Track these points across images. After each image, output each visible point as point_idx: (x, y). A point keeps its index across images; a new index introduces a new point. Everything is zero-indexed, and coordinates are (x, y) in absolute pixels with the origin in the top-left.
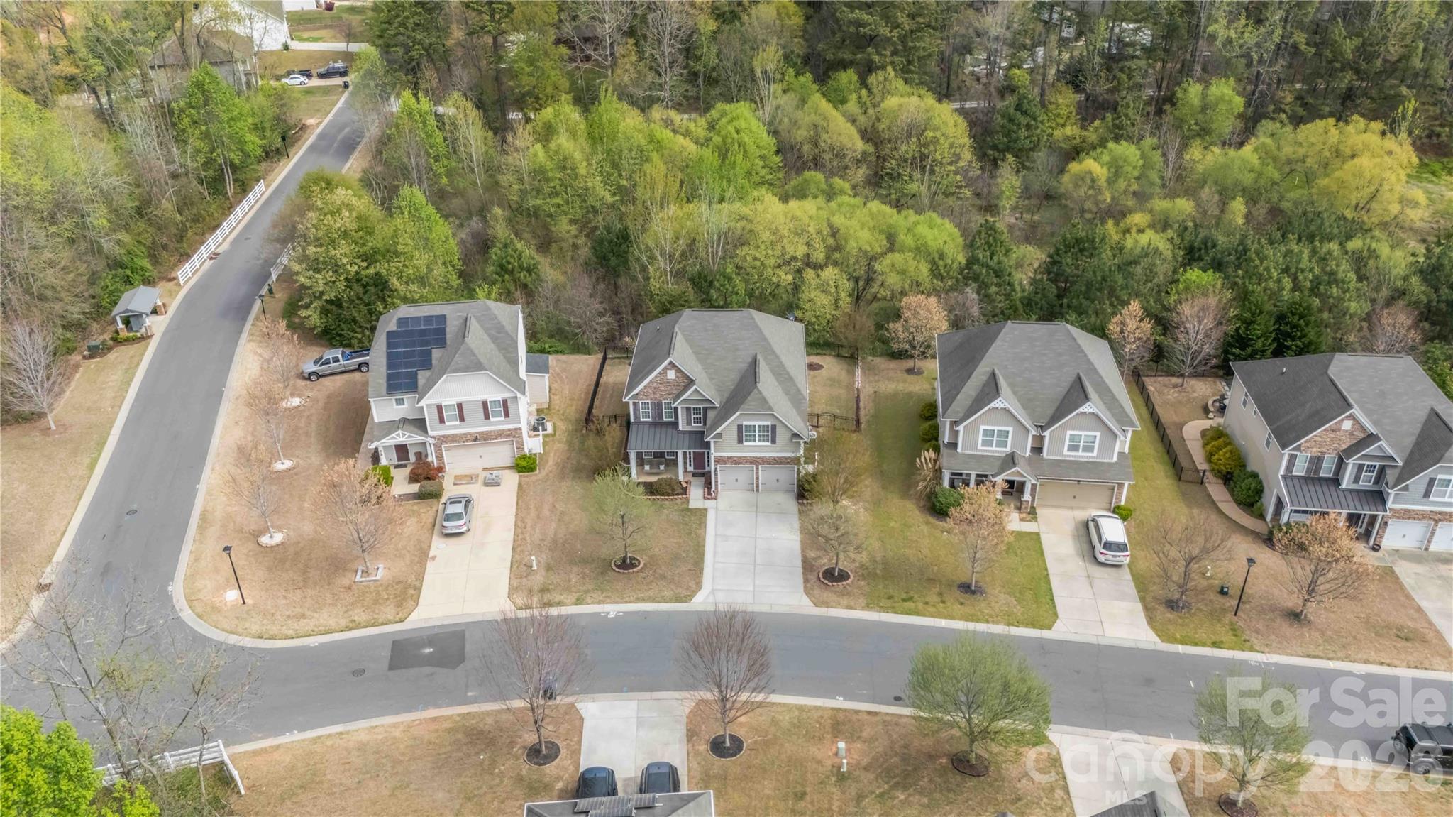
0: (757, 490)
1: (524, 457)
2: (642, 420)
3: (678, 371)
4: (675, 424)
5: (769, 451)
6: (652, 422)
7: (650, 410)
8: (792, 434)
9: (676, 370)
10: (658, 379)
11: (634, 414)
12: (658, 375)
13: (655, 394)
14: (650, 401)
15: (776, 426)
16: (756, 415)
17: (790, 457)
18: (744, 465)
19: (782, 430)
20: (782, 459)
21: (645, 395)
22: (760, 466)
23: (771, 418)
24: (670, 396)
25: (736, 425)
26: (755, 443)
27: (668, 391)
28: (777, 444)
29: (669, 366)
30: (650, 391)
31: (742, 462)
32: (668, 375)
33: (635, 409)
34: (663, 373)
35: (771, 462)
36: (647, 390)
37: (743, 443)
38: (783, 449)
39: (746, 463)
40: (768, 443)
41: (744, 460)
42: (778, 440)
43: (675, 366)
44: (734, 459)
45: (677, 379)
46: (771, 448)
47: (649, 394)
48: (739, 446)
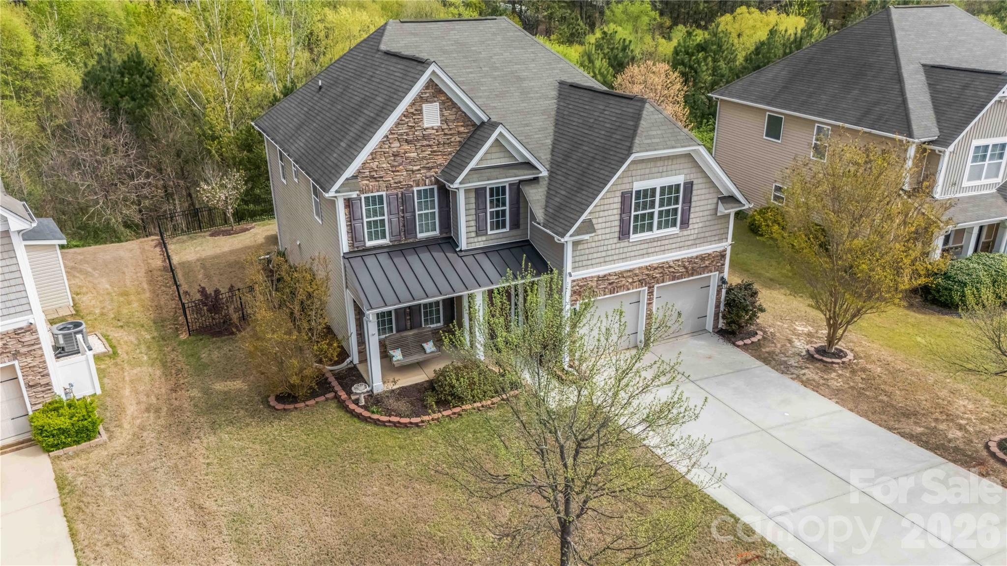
1: (55, 407)
2: (369, 244)
3: (449, 104)
4: (448, 241)
5: (674, 246)
6: (391, 244)
7: (386, 217)
8: (719, 198)
9: (443, 103)
10: (404, 129)
11: (348, 232)
12: (404, 118)
13: (398, 171)
14: (384, 193)
15: (692, 183)
16: (659, 163)
17: (709, 255)
18: (628, 289)
19: (703, 191)
20: (695, 263)
21: (372, 177)
22: (656, 286)
23: (686, 165)
24: (428, 174)
25: (619, 194)
26: (650, 233)
27: (425, 162)
28: (691, 227)
29: (426, 93)
30: (384, 165)
31: (624, 285)
32: (425, 116)
33: (352, 218)
34: (415, 112)
35: (677, 273)
36: (377, 163)
37: (629, 238)
38: (699, 236)
39: (631, 283)
40: (674, 229)
41: (629, 277)
42: (692, 216)
43: (440, 92)
44: (611, 278)
45: (445, 126)
46: (679, 240)
47: (382, 173)
48: (622, 245)
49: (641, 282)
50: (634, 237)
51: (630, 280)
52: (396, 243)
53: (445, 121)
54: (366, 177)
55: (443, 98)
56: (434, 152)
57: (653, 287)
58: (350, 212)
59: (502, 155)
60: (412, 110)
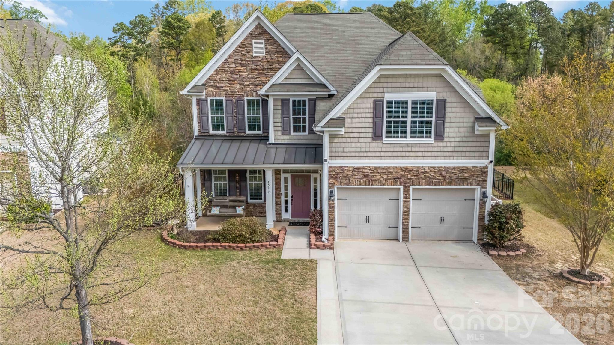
0: (405, 239)
2: (211, 132)
3: (271, 40)
4: (264, 138)
5: (429, 154)
6: (227, 135)
7: (224, 115)
8: (476, 118)
9: (267, 40)
10: (239, 56)
11: (198, 122)
12: (239, 48)
13: (233, 84)
14: (224, 99)
15: (445, 101)
16: (409, 80)
17: (468, 168)
18: (383, 184)
19: (458, 110)
20: (453, 173)
21: (216, 86)
22: (412, 187)
23: (438, 84)
24: (255, 89)
25: (371, 101)
26: (404, 139)
27: (253, 80)
28: (446, 139)
29: (255, 32)
30: (224, 79)
31: (378, 180)
32: (254, 48)
33: (202, 113)
34: (246, 45)
35: (434, 179)
36: (219, 77)
37: (382, 140)
38: (456, 149)
39: (386, 180)
40: (429, 139)
41: (384, 173)
42: (446, 130)
43: (265, 32)
44: (365, 171)
45: (268, 56)
46: (434, 149)
47: (223, 85)
48: (376, 144)
49: (396, 180)
50: (386, 140)
51: (385, 177)
52: (231, 135)
53: (268, 52)
54: (212, 86)
55: (267, 37)
56: (260, 73)
57: (409, 187)
58: (199, 108)
59: (302, 76)
60: (245, 44)
